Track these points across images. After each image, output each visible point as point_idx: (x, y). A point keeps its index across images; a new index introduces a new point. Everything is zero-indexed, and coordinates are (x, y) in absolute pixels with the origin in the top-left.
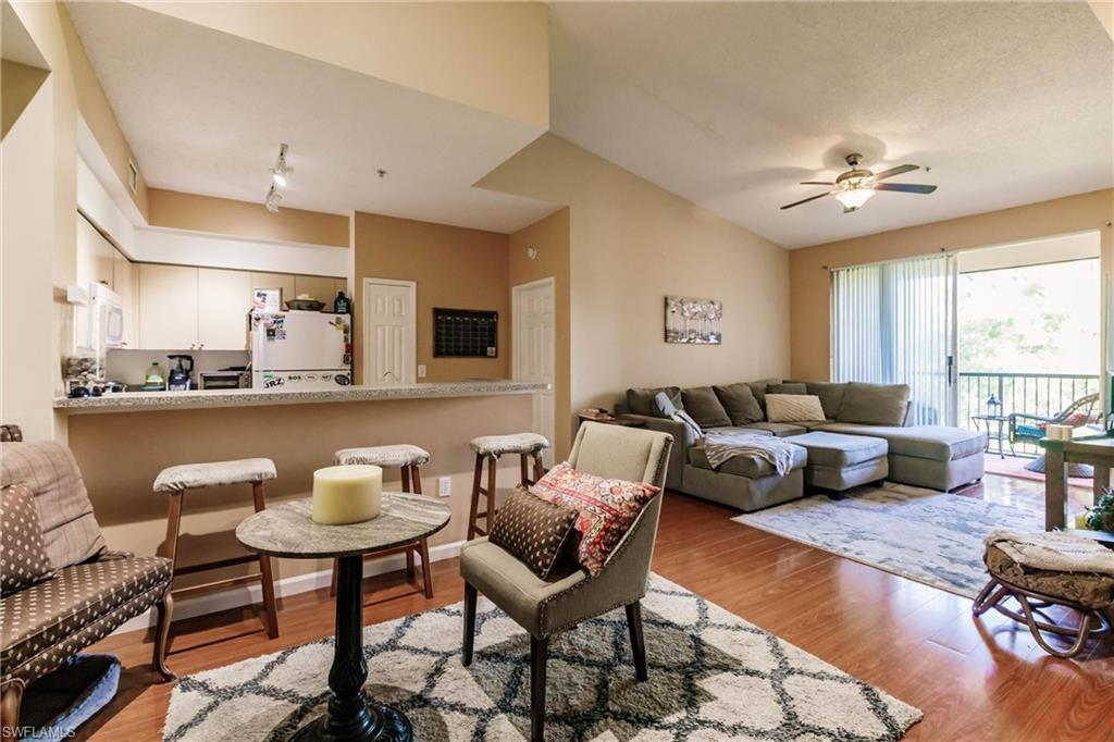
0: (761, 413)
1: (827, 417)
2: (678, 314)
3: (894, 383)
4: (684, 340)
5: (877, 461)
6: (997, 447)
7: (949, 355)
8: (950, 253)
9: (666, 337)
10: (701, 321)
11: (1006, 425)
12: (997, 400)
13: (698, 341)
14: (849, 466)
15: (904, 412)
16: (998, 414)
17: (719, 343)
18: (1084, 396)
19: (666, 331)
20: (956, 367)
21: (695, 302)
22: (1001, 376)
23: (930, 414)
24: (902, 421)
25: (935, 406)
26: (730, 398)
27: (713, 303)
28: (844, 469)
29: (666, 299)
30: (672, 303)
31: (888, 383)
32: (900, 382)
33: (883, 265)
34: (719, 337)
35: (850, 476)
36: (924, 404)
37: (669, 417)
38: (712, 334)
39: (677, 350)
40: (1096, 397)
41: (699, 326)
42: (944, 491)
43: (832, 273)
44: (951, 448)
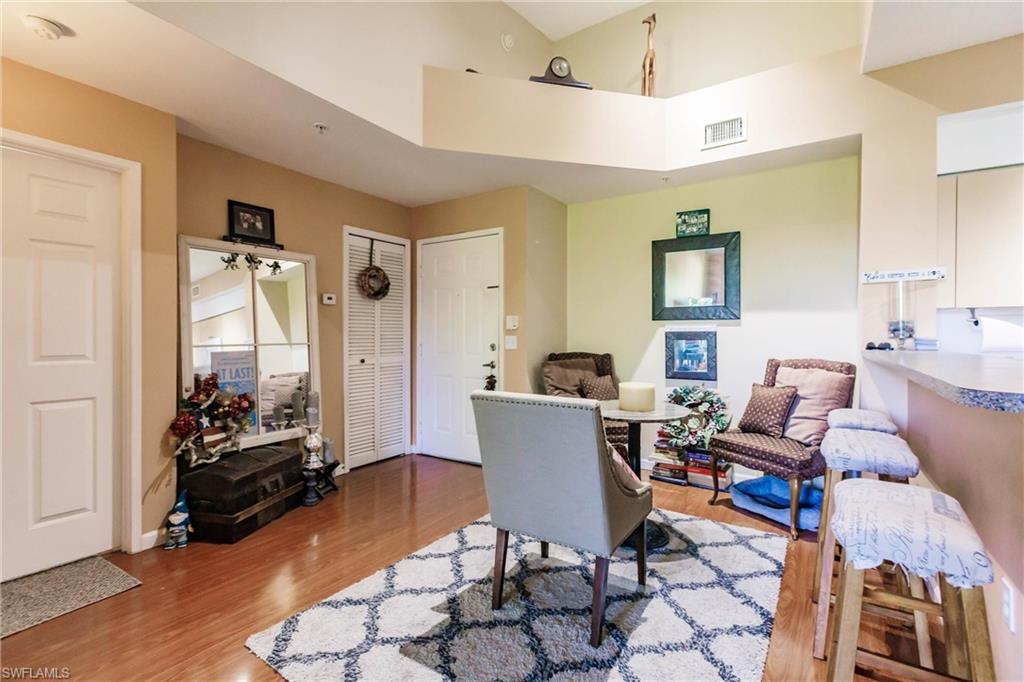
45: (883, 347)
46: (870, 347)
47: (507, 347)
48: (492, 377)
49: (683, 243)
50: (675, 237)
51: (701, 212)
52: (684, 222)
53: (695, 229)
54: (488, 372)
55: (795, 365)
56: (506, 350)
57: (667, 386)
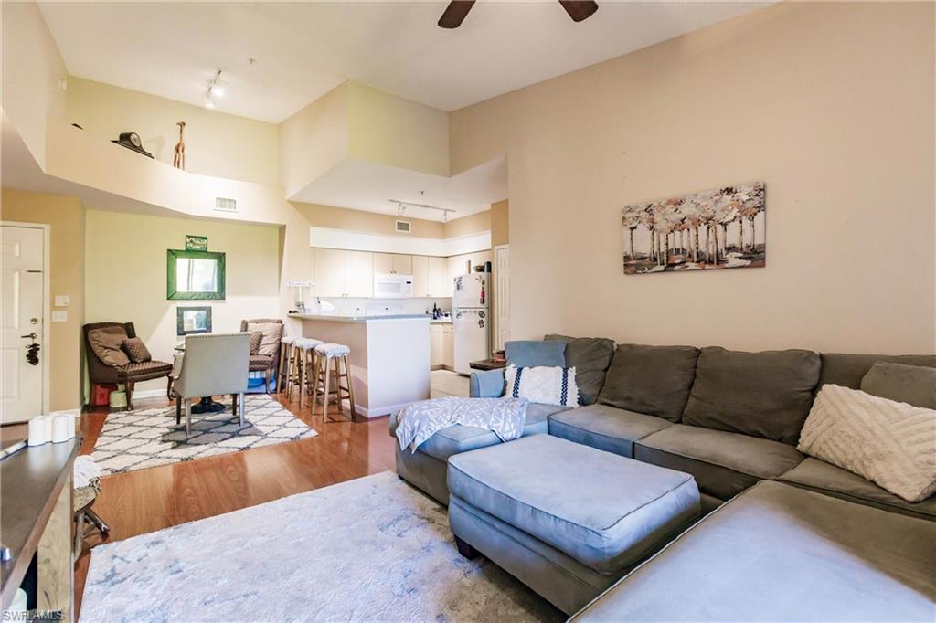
2: (642, 230)
4: (662, 268)
9: (626, 267)
13: (694, 266)
17: (756, 265)
19: (625, 257)
27: (729, 191)
29: (623, 212)
34: (752, 254)
38: (730, 249)
45: (295, 312)
46: (290, 312)
47: (54, 320)
48: (34, 345)
49: (190, 253)
50: (184, 249)
51: (203, 238)
52: (191, 242)
53: (199, 247)
54: (30, 342)
55: (256, 322)
56: (52, 323)
57: (178, 340)
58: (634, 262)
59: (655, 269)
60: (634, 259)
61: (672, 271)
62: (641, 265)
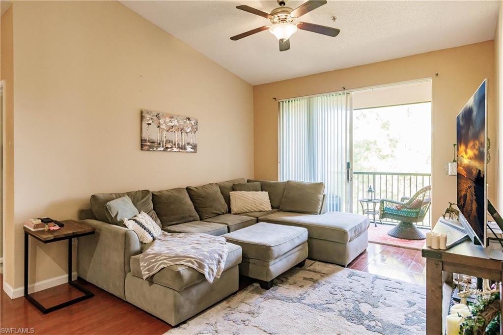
0: (226, 206)
1: (272, 207)
2: (154, 126)
3: (316, 182)
4: (162, 149)
5: (300, 247)
6: (372, 218)
7: (348, 161)
8: (348, 91)
9: (142, 146)
10: (178, 134)
11: (378, 206)
12: (372, 189)
13: (175, 150)
14: (277, 258)
15: (321, 202)
16: (373, 198)
17: (195, 152)
18: (422, 188)
19: (142, 140)
20: (351, 170)
21: (172, 117)
22: (374, 174)
23: (337, 201)
24: (319, 210)
25: (340, 195)
26: (200, 196)
27: (189, 119)
28: (272, 263)
29: (142, 112)
30: (148, 117)
31: (313, 182)
32: (319, 181)
33: (309, 98)
34: (194, 147)
35: (276, 267)
36: (333, 194)
37: (122, 224)
38: (188, 144)
39: (155, 157)
40: (428, 188)
41: (176, 137)
42: (344, 266)
43: (279, 103)
44: (349, 233)
58: (148, 144)
59: (159, 149)
60: (149, 142)
61: (167, 151)
62: (152, 146)
